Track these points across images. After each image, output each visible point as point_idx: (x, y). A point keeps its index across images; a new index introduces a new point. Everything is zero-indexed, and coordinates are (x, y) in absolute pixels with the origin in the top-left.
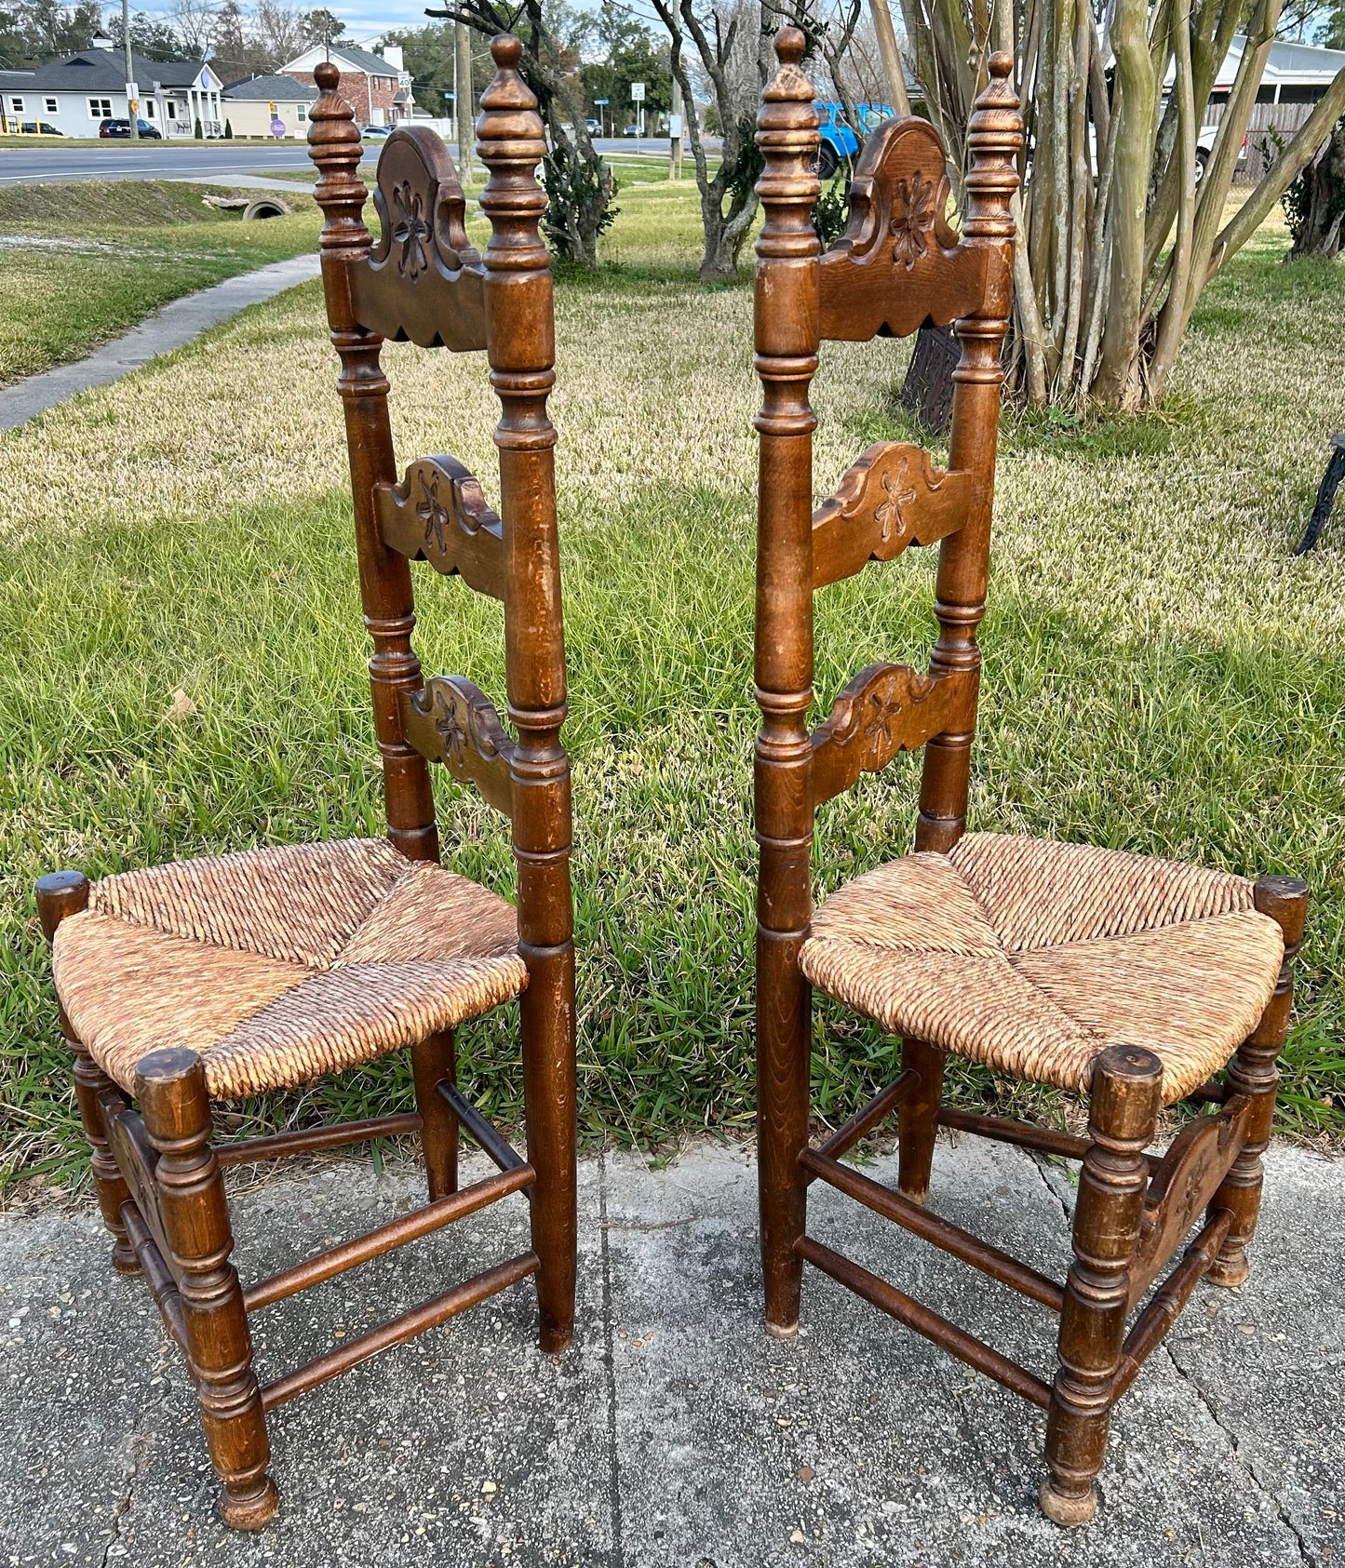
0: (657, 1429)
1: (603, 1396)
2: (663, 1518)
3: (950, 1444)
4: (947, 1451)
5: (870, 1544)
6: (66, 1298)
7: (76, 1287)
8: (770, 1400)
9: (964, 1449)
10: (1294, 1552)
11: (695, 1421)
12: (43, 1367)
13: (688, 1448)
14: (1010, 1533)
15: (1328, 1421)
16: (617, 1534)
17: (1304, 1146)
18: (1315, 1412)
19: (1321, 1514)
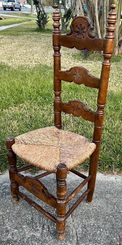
3: (29, 221)
4: (28, 222)
5: (10, 237)
9: (31, 221)
10: (76, 239)
14: (33, 235)
15: (89, 218)
17: (102, 173)
18: (88, 216)
19: (82, 233)
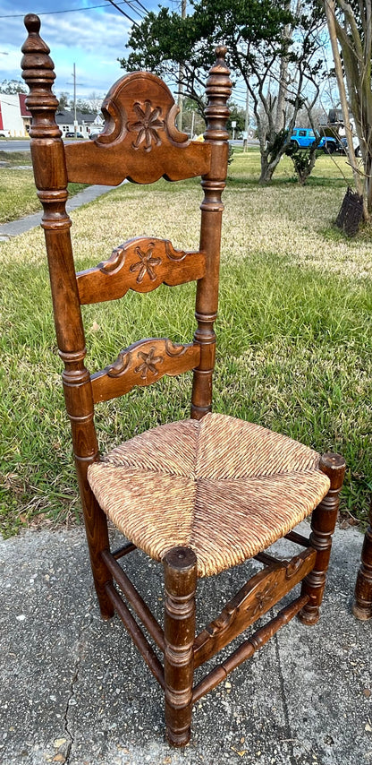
0: (298, 662)
1: (273, 642)
2: (305, 710)
6: (51, 571)
7: (56, 566)
8: (346, 651)
11: (314, 659)
12: (42, 604)
13: (313, 673)
16: (287, 717)
